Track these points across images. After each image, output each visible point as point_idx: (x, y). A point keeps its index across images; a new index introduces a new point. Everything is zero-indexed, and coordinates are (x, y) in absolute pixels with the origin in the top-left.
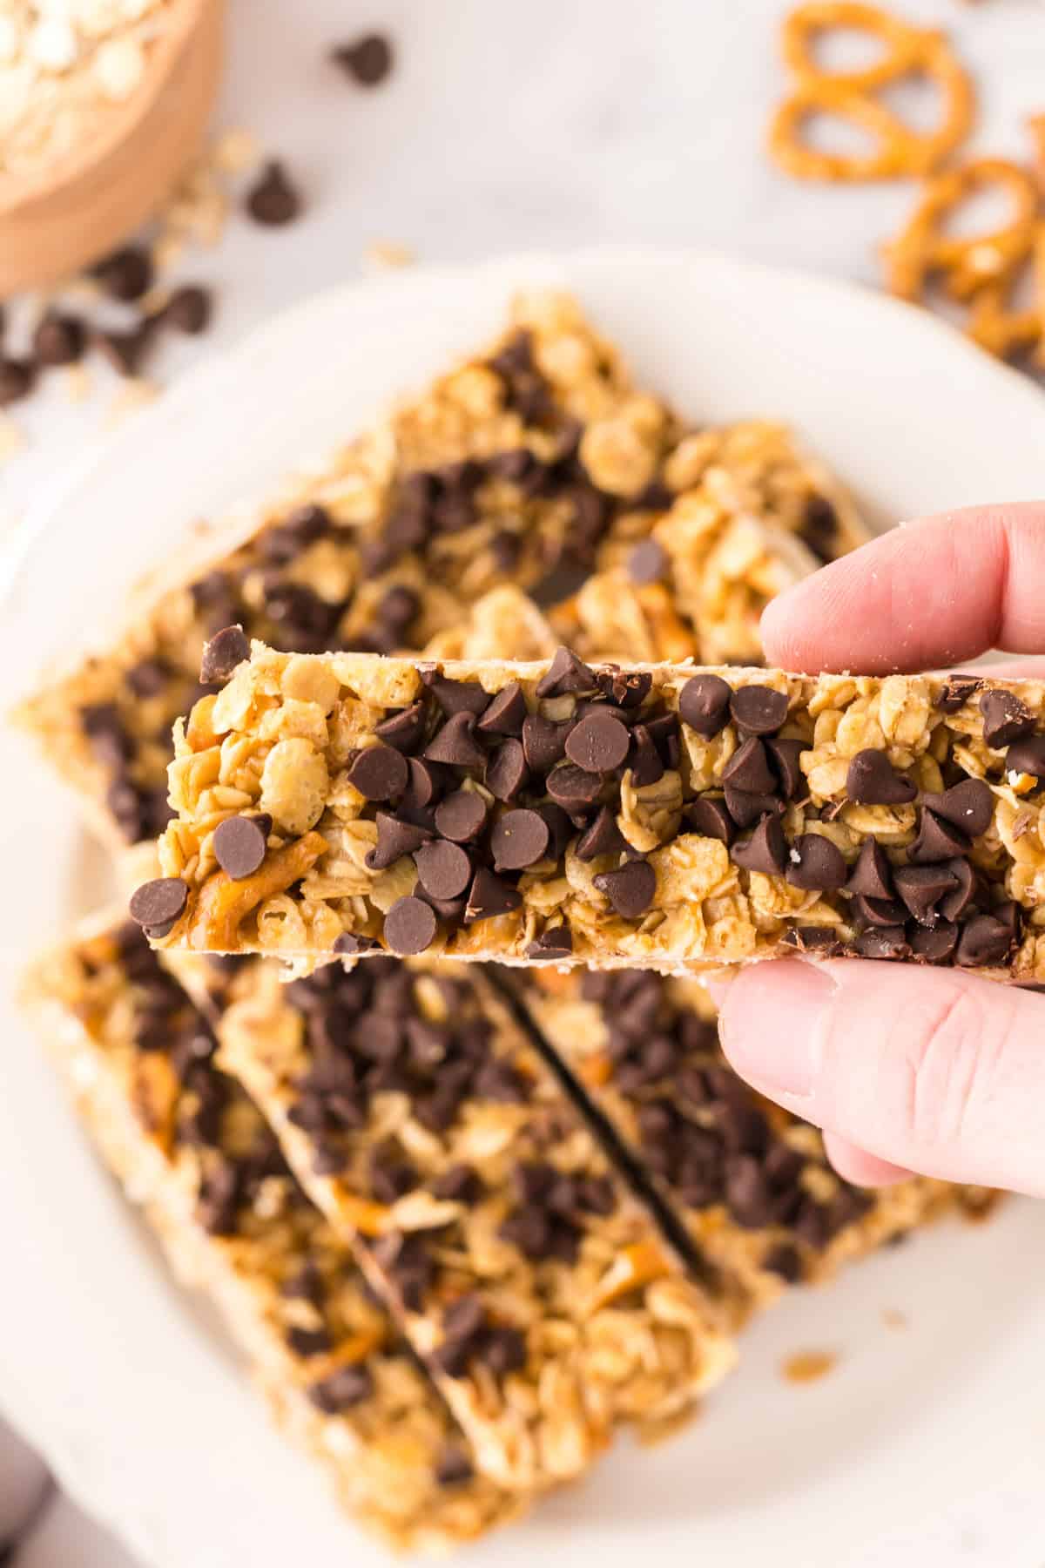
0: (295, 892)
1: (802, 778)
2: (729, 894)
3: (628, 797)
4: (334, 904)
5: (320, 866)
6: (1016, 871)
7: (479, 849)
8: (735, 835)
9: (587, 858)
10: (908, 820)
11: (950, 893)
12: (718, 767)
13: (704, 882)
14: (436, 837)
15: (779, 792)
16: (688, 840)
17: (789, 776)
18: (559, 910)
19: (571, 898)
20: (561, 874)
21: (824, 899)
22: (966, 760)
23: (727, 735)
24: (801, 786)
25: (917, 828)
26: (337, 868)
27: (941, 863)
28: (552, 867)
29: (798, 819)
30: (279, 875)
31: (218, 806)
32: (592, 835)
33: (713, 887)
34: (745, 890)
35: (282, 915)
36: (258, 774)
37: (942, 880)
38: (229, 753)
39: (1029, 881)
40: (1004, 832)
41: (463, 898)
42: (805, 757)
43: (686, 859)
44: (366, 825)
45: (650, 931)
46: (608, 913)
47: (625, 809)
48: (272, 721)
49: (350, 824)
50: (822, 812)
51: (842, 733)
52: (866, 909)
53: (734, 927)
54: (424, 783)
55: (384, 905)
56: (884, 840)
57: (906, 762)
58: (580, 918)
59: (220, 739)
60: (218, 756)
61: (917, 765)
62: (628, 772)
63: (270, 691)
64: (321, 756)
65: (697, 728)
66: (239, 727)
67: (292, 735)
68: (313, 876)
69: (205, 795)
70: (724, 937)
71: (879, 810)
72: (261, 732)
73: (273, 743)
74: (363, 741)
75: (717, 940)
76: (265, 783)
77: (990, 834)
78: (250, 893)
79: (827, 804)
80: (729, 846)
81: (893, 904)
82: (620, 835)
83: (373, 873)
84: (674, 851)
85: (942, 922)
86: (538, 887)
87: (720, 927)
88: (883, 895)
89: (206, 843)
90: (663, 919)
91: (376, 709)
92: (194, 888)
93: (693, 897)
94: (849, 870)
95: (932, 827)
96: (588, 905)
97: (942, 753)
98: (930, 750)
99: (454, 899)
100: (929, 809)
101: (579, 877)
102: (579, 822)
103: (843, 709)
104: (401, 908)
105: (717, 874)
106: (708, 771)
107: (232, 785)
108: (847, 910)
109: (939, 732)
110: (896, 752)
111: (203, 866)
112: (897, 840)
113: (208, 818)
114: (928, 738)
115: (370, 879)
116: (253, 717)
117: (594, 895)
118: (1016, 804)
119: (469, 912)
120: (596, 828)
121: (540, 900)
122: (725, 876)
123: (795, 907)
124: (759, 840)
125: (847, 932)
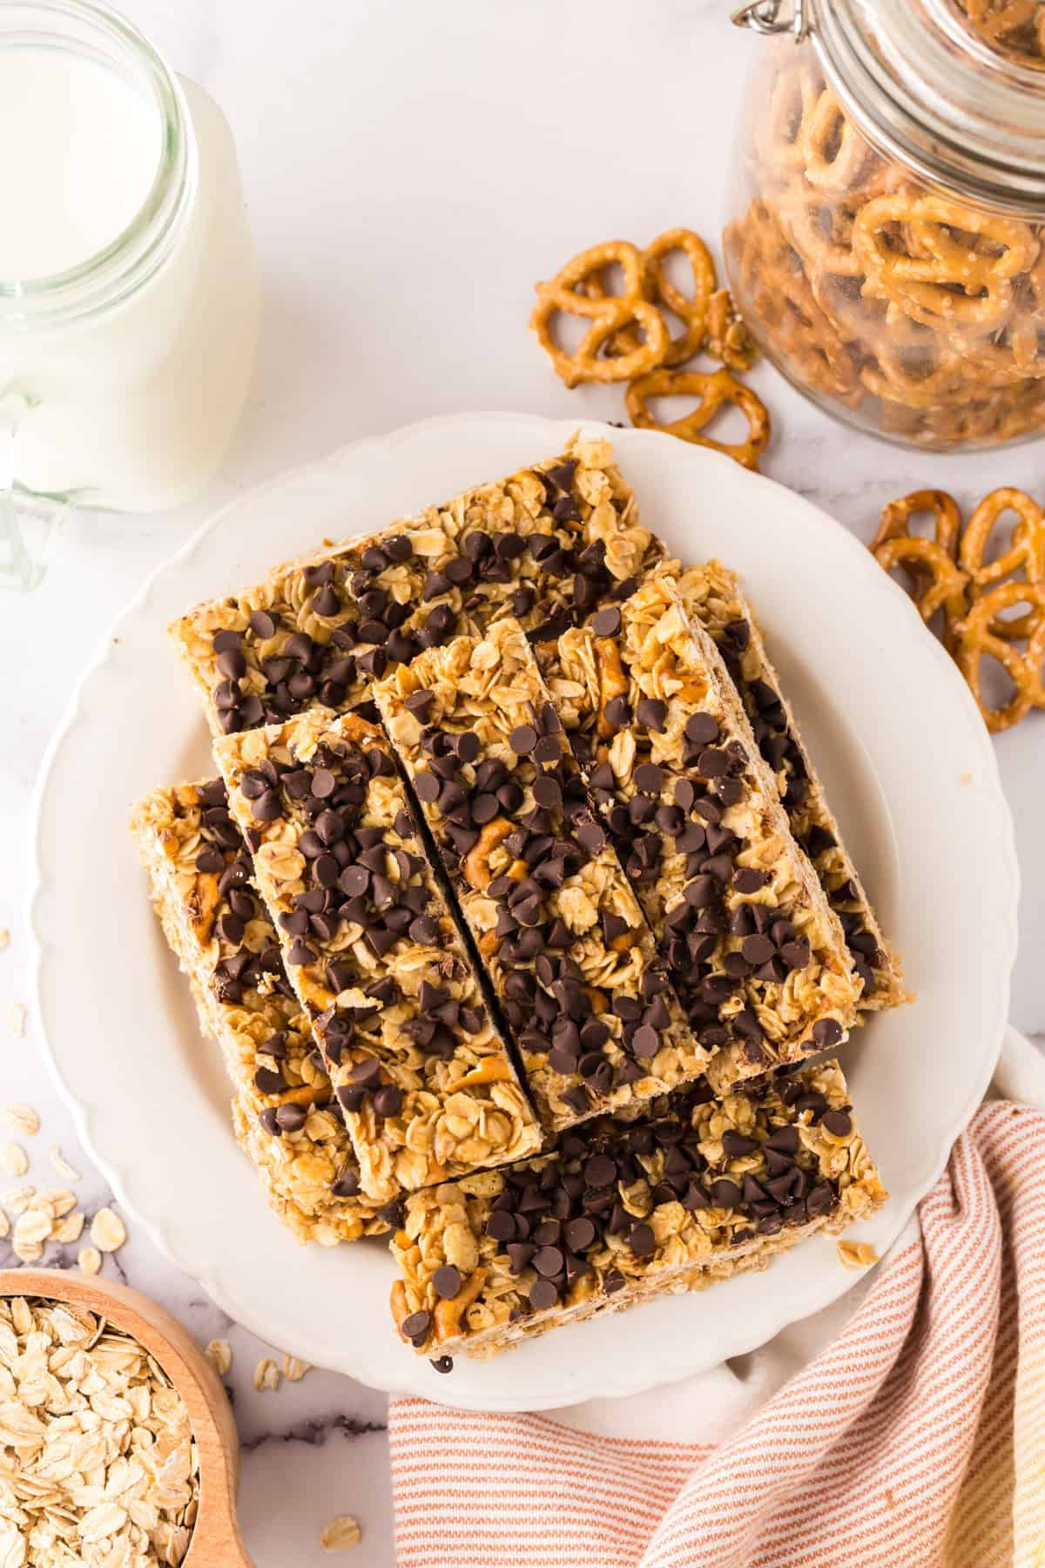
0: (480, 1300)
1: (702, 1157)
2: (690, 1226)
3: (625, 1195)
4: (501, 1299)
5: (488, 1283)
6: (822, 1162)
7: (562, 1244)
8: (681, 1196)
9: (615, 1233)
10: (760, 1158)
11: (795, 1182)
12: (660, 1168)
13: (676, 1223)
14: (540, 1247)
15: (694, 1168)
16: (661, 1207)
17: (695, 1157)
18: (611, 1265)
19: (615, 1258)
20: (605, 1248)
21: (735, 1213)
22: (779, 1121)
23: (658, 1151)
24: (704, 1161)
25: (766, 1161)
26: (496, 1282)
27: (785, 1172)
28: (600, 1246)
29: (708, 1180)
30: (470, 1294)
31: (427, 1270)
32: (614, 1219)
33: (682, 1223)
34: (696, 1220)
35: (478, 1311)
36: (441, 1249)
37: (787, 1180)
38: (423, 1244)
39: (829, 1165)
40: (807, 1143)
41: (564, 1271)
42: (700, 1147)
43: (663, 1216)
44: (502, 1257)
45: (659, 1259)
46: (637, 1257)
47: (625, 1201)
48: (439, 1219)
49: (495, 1259)
50: (717, 1172)
51: (712, 1129)
52: (757, 1208)
53: (699, 1240)
54: (524, 1224)
55: (525, 1293)
56: (753, 1173)
57: (748, 1132)
58: (624, 1265)
59: (416, 1241)
60: (419, 1250)
61: (754, 1130)
62: (620, 1183)
63: (432, 1206)
64: (468, 1230)
65: (643, 1155)
66: (423, 1230)
67: (451, 1224)
68: (486, 1289)
69: (420, 1266)
70: (696, 1246)
71: (745, 1159)
72: (436, 1227)
73: (442, 1232)
74: (486, 1216)
75: (693, 1248)
76: (447, 1251)
77: (802, 1149)
78: (459, 1305)
79: (718, 1165)
80: (680, 1201)
81: (769, 1199)
82: (627, 1213)
83: (515, 1277)
84: (656, 1214)
85: (796, 1201)
86: (597, 1257)
87: (692, 1242)
88: (762, 1195)
89: (430, 1289)
90: (663, 1250)
91: (486, 1200)
92: (431, 1314)
93: (674, 1232)
94: (742, 1191)
95: (774, 1155)
96: (624, 1257)
97: (764, 1123)
98: (758, 1123)
99: (560, 1273)
100: (768, 1148)
101: (614, 1244)
102: (605, 1215)
103: (709, 1119)
104: (534, 1290)
105: (681, 1216)
106: (656, 1173)
107: (430, 1257)
108: (749, 1215)
109: (760, 1112)
110: (742, 1128)
111: (431, 1300)
112: (758, 1170)
113: (425, 1277)
114: (754, 1117)
115: (514, 1282)
116: (429, 1222)
117: (625, 1250)
118: (807, 1130)
119: (570, 1276)
120: (615, 1214)
121: (601, 1262)
122: (685, 1216)
123: (722, 1219)
124: (694, 1192)
125: (753, 1226)
